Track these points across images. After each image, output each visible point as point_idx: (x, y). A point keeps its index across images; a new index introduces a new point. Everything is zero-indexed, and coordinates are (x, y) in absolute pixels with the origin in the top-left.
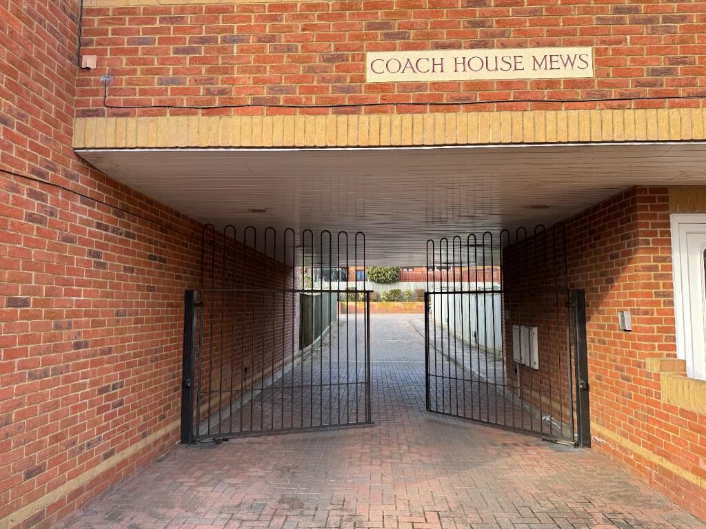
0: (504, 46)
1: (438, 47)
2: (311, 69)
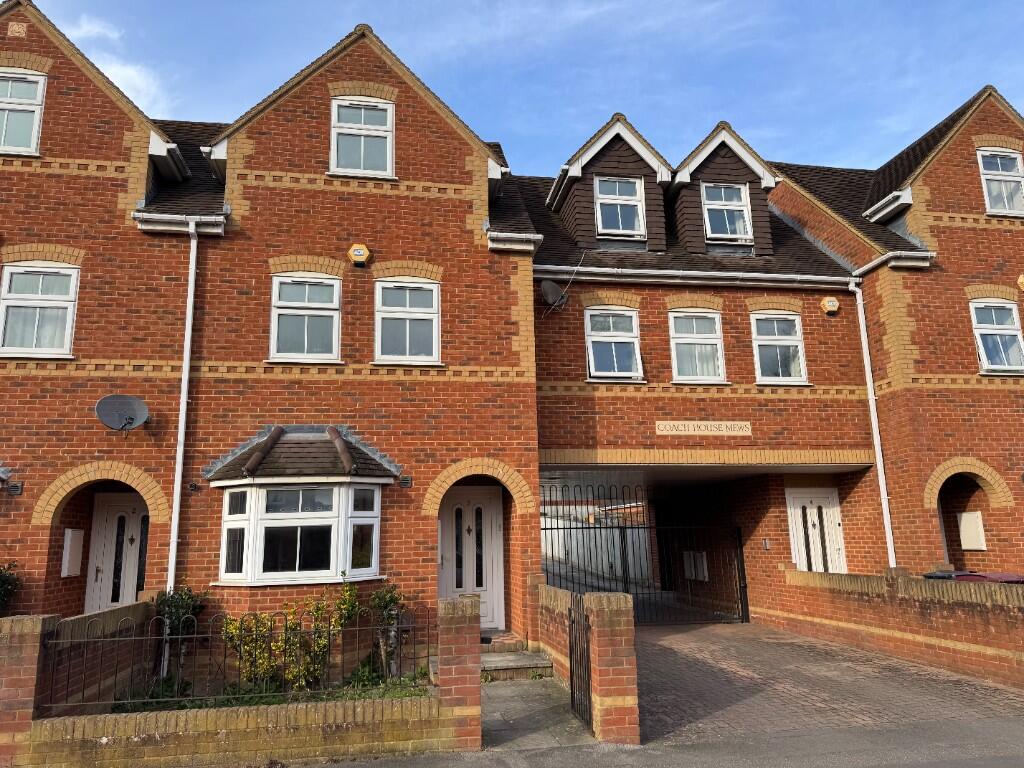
0: (714, 420)
1: (686, 419)
2: (632, 428)
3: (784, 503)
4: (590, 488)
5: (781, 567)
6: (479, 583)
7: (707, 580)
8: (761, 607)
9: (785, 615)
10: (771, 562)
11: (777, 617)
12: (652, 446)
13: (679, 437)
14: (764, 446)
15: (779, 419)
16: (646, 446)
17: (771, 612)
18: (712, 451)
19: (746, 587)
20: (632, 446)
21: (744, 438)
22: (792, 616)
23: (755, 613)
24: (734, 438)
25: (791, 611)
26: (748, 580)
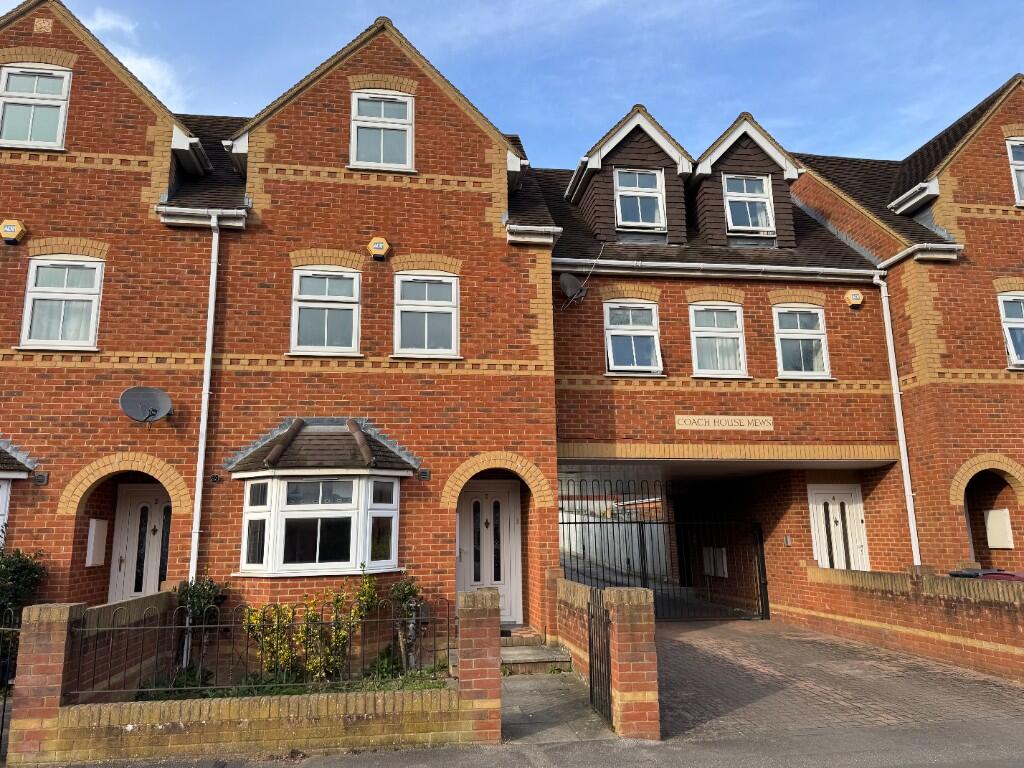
0: (735, 415)
1: (706, 414)
2: (652, 423)
3: (805, 500)
4: (607, 483)
5: (803, 563)
6: (497, 577)
7: (726, 576)
8: (783, 604)
9: (807, 612)
10: (792, 559)
11: (798, 614)
12: (671, 441)
13: (700, 432)
14: (786, 441)
15: (801, 414)
16: (665, 442)
17: (792, 609)
18: (733, 446)
19: (766, 584)
20: (651, 441)
21: (765, 433)
22: (813, 613)
23: (775, 610)
24: (757, 432)
25: (812, 609)
26: (769, 576)
